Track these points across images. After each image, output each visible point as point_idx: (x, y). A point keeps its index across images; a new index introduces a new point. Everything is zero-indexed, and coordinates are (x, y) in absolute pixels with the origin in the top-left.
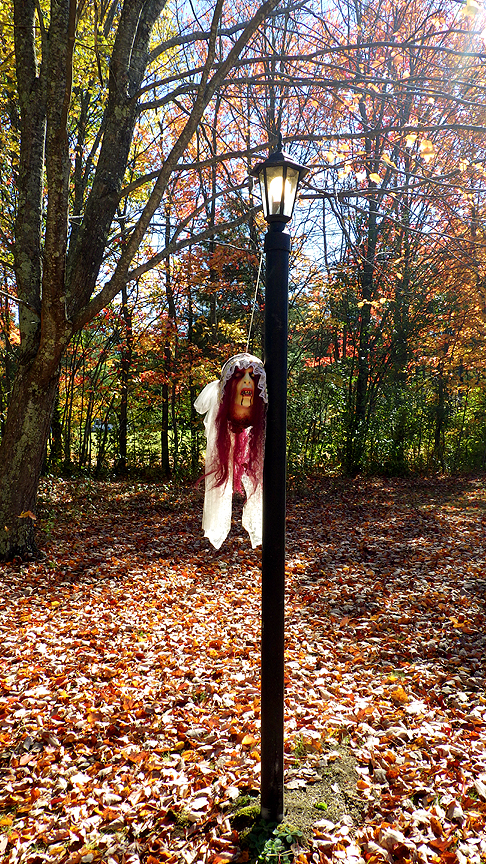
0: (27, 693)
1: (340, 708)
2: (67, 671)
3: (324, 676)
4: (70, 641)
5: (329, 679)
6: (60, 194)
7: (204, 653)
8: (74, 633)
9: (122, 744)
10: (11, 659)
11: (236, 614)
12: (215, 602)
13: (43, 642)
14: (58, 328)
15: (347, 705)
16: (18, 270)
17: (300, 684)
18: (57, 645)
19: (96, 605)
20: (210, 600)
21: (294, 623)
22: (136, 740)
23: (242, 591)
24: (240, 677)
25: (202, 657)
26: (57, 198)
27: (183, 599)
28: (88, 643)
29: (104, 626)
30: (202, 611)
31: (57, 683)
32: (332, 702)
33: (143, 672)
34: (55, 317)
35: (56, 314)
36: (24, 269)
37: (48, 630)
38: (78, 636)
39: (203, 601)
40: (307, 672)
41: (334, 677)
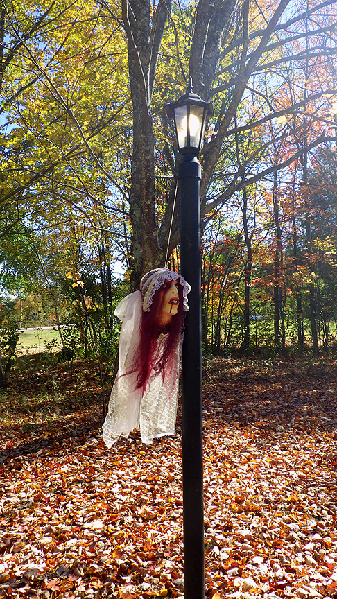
0: (86, 525)
1: (317, 576)
2: (122, 510)
3: (315, 541)
4: (138, 484)
5: (319, 545)
6: (148, 161)
7: (228, 506)
8: (143, 478)
9: (124, 582)
10: (91, 495)
11: (269, 473)
12: (259, 460)
13: (120, 483)
14: (153, 254)
15: (324, 574)
16: (132, 216)
17: (292, 546)
18: (127, 487)
19: (169, 457)
20: (255, 458)
21: (314, 486)
22: (136, 581)
23: (284, 453)
24: (245, 532)
25: (224, 510)
26: (146, 163)
27: (235, 456)
28: (149, 487)
29: (167, 474)
30: (246, 468)
31: (110, 520)
32: (312, 569)
33: (174, 517)
34: (151, 246)
35: (151, 244)
36: (136, 215)
37: (128, 474)
38: (146, 481)
39: (249, 459)
40: (304, 536)
41: (324, 544)
